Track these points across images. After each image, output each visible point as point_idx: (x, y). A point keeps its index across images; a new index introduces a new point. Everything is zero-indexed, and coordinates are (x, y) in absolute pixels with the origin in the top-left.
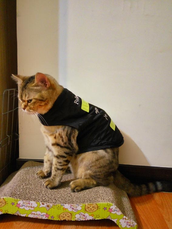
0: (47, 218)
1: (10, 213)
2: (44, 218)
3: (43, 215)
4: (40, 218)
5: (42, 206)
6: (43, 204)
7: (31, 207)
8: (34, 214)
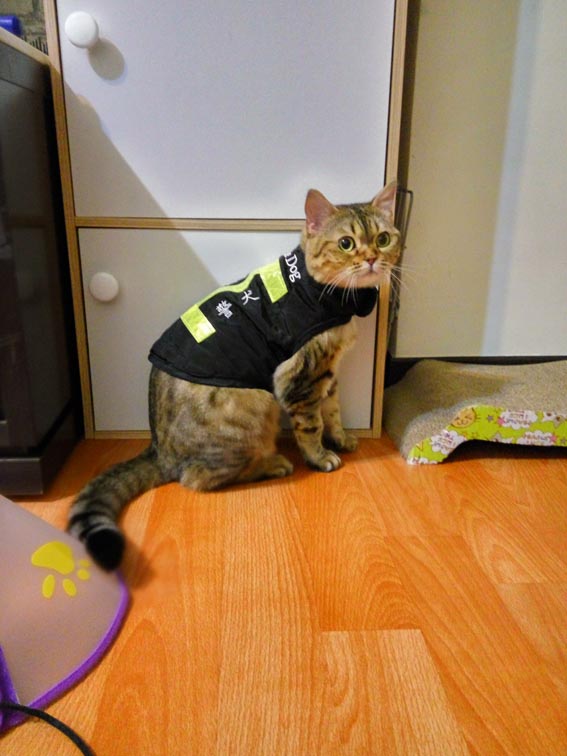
0: (552, 444)
1: (481, 437)
2: (547, 443)
3: (546, 439)
4: (539, 444)
5: (546, 418)
6: (549, 415)
7: (525, 423)
8: (529, 437)
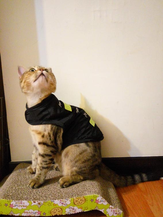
0: (39, 215)
1: (4, 214)
3: (35, 213)
4: (33, 216)
5: (33, 204)
6: (35, 202)
7: (24, 206)
8: (27, 212)
